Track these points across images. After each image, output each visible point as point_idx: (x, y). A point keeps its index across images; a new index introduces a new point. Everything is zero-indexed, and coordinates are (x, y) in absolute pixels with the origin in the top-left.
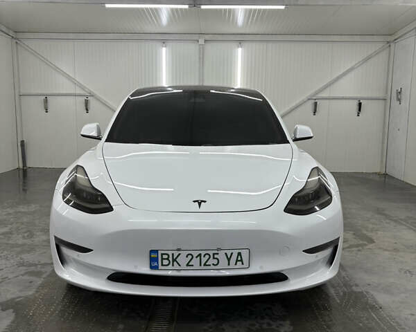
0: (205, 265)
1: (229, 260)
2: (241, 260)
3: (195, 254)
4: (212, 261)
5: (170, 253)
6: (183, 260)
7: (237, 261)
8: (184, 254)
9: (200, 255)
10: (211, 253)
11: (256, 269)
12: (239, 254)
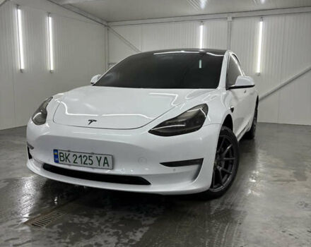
0: (84, 163)
1: (99, 162)
2: (107, 163)
3: (78, 155)
4: (88, 162)
5: (64, 153)
6: (71, 158)
7: (104, 163)
8: (72, 154)
9: (81, 156)
10: (87, 155)
11: (119, 171)
12: (106, 158)
